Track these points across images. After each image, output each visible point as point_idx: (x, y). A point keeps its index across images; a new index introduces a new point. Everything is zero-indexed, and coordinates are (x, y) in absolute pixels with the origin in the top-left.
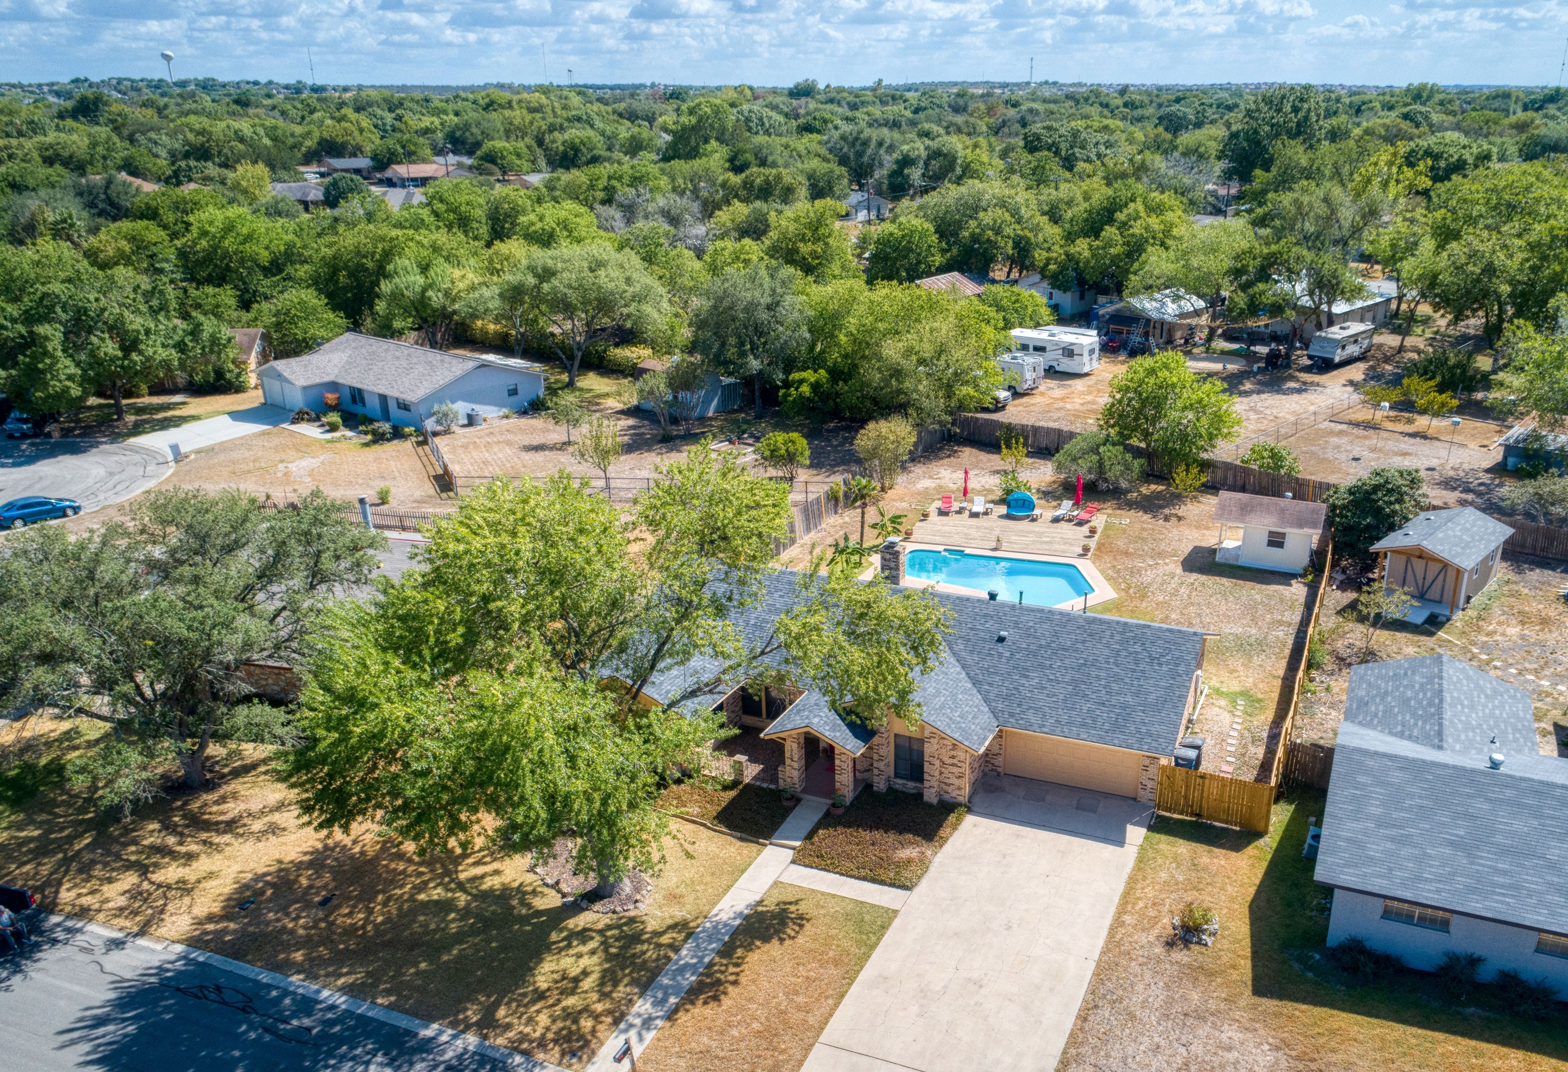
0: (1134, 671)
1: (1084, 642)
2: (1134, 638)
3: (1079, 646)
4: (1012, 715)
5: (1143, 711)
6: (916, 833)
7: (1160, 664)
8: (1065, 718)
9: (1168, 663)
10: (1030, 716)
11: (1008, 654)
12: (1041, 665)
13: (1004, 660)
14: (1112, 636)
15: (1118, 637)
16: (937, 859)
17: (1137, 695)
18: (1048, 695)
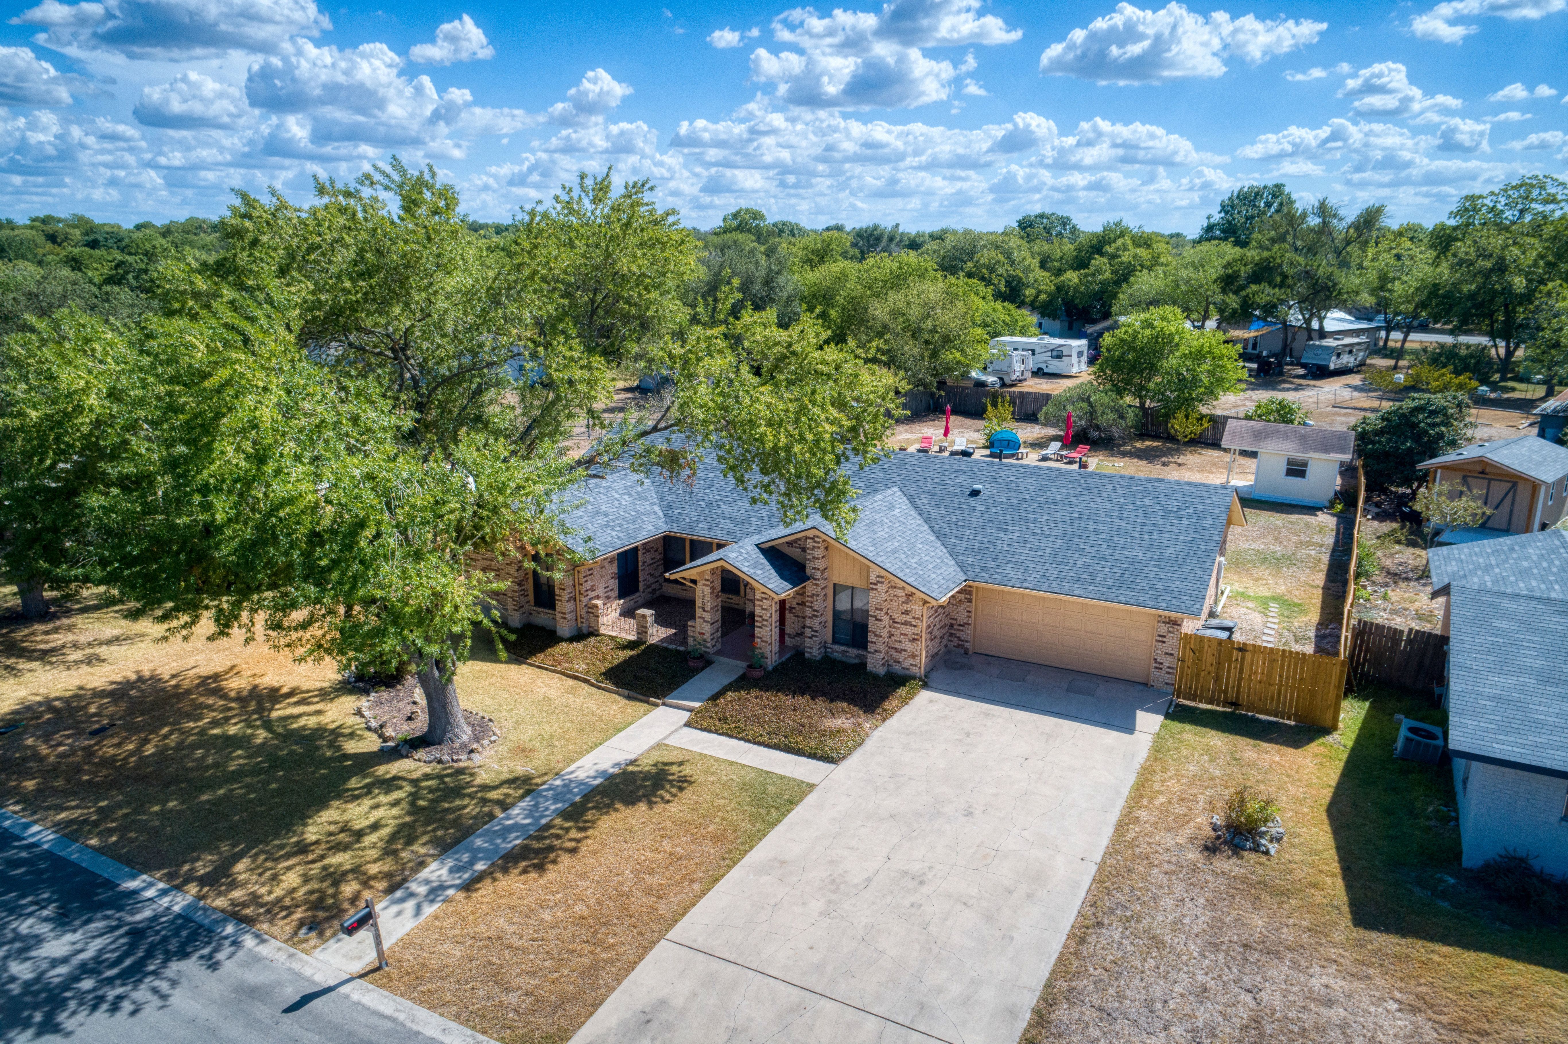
0: (1145, 524)
1: (1078, 496)
2: (1142, 491)
3: (1074, 500)
4: (984, 569)
5: (1159, 566)
6: (852, 701)
7: (1179, 518)
8: (1053, 573)
9: (1188, 517)
10: (1009, 570)
11: (982, 508)
12: (1025, 520)
13: (977, 514)
14: (1115, 489)
15: (1121, 491)
16: (877, 734)
17: (1149, 548)
18: (1031, 549)
